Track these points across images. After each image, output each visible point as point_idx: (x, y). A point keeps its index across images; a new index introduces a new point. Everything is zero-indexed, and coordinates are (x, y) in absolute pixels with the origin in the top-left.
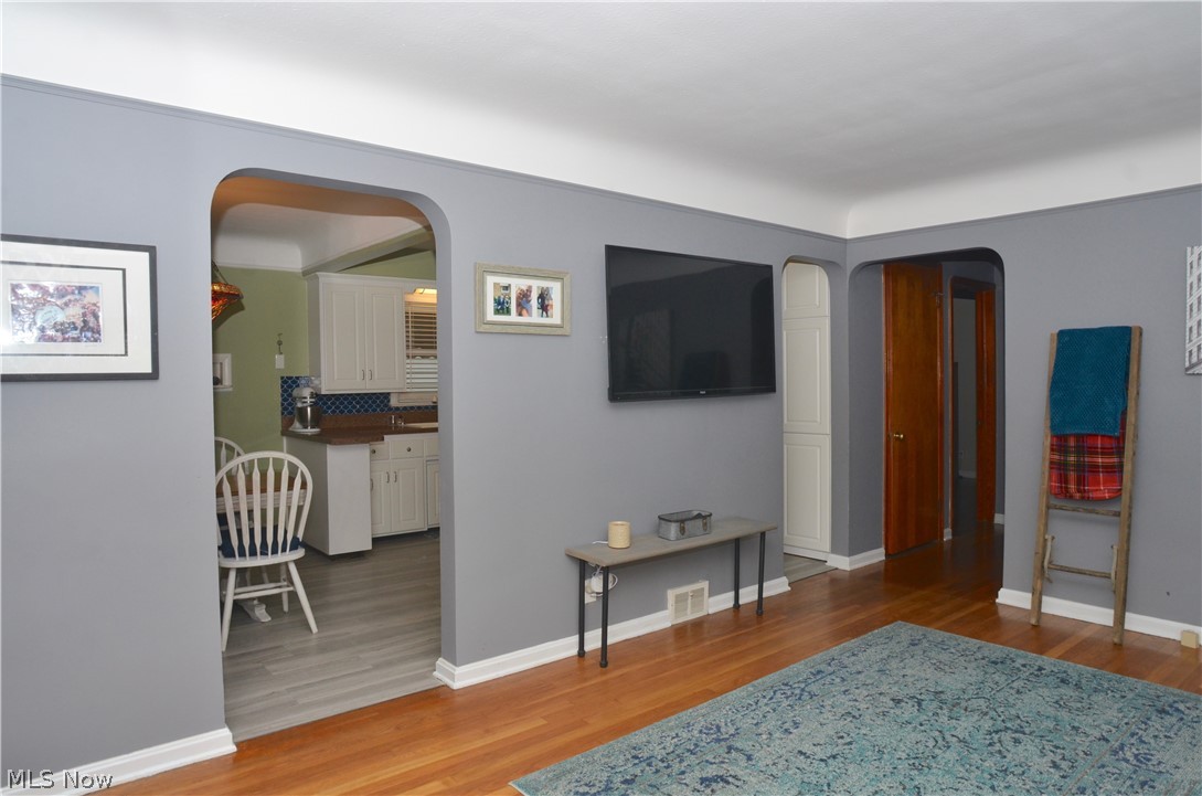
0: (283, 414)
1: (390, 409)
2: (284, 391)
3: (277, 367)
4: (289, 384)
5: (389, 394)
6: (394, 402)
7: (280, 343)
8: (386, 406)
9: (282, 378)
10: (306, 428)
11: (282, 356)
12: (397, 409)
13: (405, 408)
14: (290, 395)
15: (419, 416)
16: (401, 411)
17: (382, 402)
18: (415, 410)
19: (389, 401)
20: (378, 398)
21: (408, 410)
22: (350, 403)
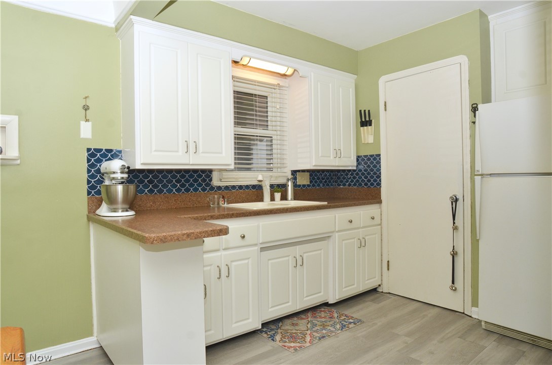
0: (89, 193)
1: (212, 188)
2: (92, 166)
3: (82, 136)
4: (96, 157)
5: (211, 171)
6: (216, 182)
7: (86, 108)
8: (208, 185)
9: (89, 150)
10: (115, 210)
11: (89, 124)
12: (219, 188)
13: (227, 188)
14: (98, 171)
15: (240, 196)
16: (223, 190)
17: (204, 180)
18: (237, 190)
19: (211, 180)
20: (200, 176)
21: (230, 190)
22: (170, 181)
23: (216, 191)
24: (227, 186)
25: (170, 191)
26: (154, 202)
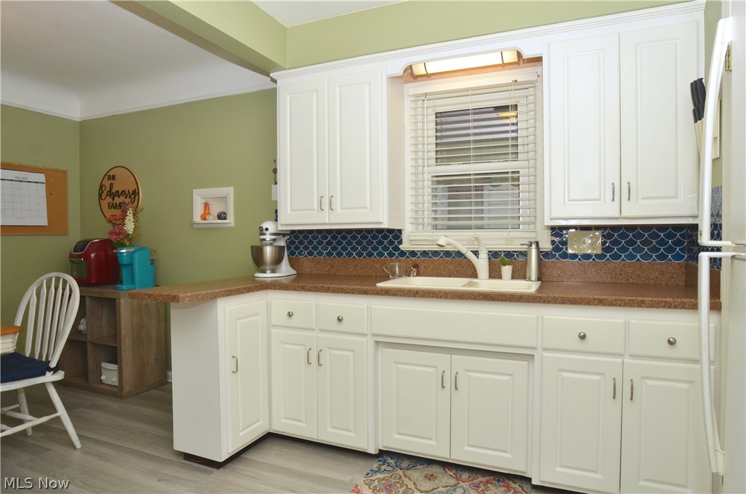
1: (403, 254)
3: (273, 198)
6: (405, 246)
7: (275, 171)
8: (397, 249)
13: (425, 253)
15: (445, 267)
16: (419, 257)
17: (391, 243)
18: (442, 257)
19: (400, 243)
20: (386, 237)
21: (430, 257)
22: (349, 243)
23: (408, 257)
24: (424, 251)
25: (349, 255)
26: (332, 267)
